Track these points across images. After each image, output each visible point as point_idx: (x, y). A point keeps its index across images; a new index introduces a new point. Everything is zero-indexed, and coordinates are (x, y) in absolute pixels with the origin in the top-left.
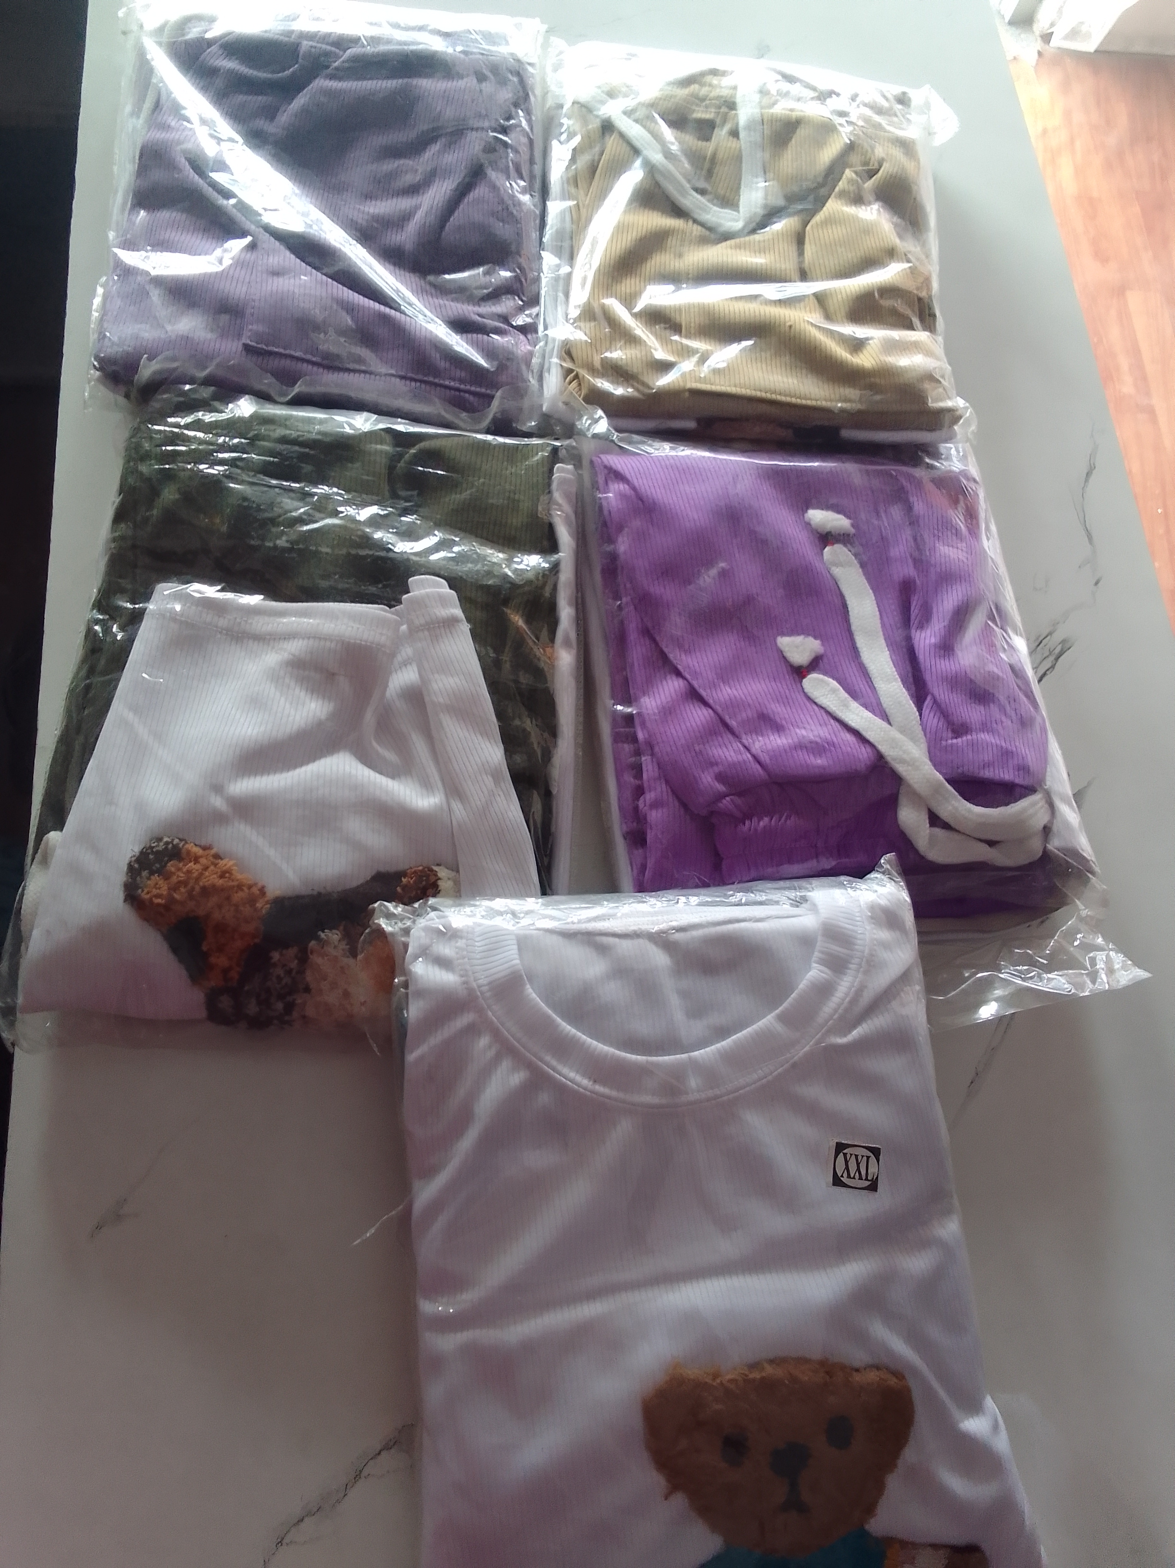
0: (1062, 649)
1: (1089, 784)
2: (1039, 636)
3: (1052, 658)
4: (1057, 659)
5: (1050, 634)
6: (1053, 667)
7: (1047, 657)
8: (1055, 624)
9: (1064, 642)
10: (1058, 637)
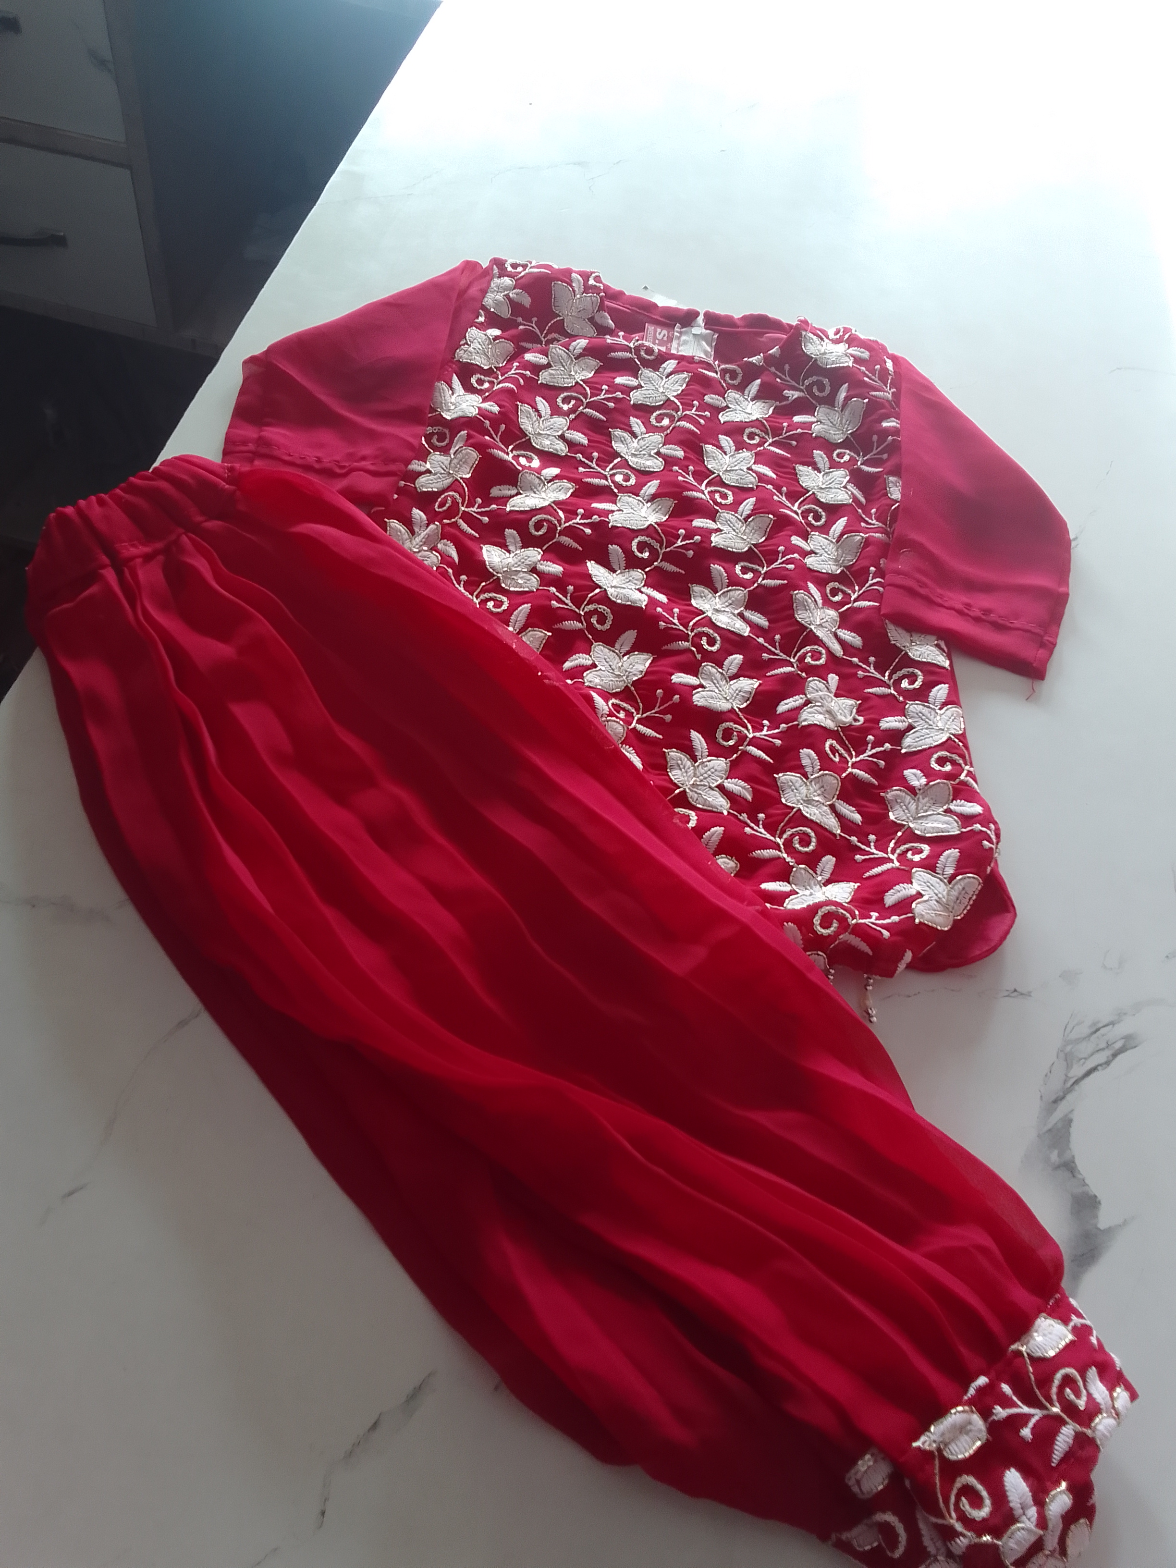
0: (1124, 1046)
1: (1125, 1223)
2: (1098, 1022)
3: (1108, 1053)
4: (1115, 1055)
5: (1112, 1023)
6: (1108, 1063)
7: (1103, 1049)
8: (1120, 1016)
9: (1128, 1038)
10: (1122, 1029)
